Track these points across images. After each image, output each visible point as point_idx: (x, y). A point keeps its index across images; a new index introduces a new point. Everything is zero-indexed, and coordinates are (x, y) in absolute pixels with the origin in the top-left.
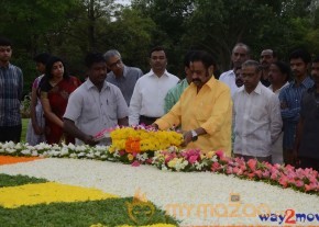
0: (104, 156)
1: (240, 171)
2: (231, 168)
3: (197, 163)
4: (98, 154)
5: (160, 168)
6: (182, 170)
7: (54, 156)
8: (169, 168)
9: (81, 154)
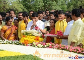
0: (17, 43)
1: (57, 48)
2: (54, 47)
3: (45, 45)
4: (16, 43)
5: (35, 47)
6: (41, 47)
7: (2, 43)
8: (37, 47)
9: (10, 43)
